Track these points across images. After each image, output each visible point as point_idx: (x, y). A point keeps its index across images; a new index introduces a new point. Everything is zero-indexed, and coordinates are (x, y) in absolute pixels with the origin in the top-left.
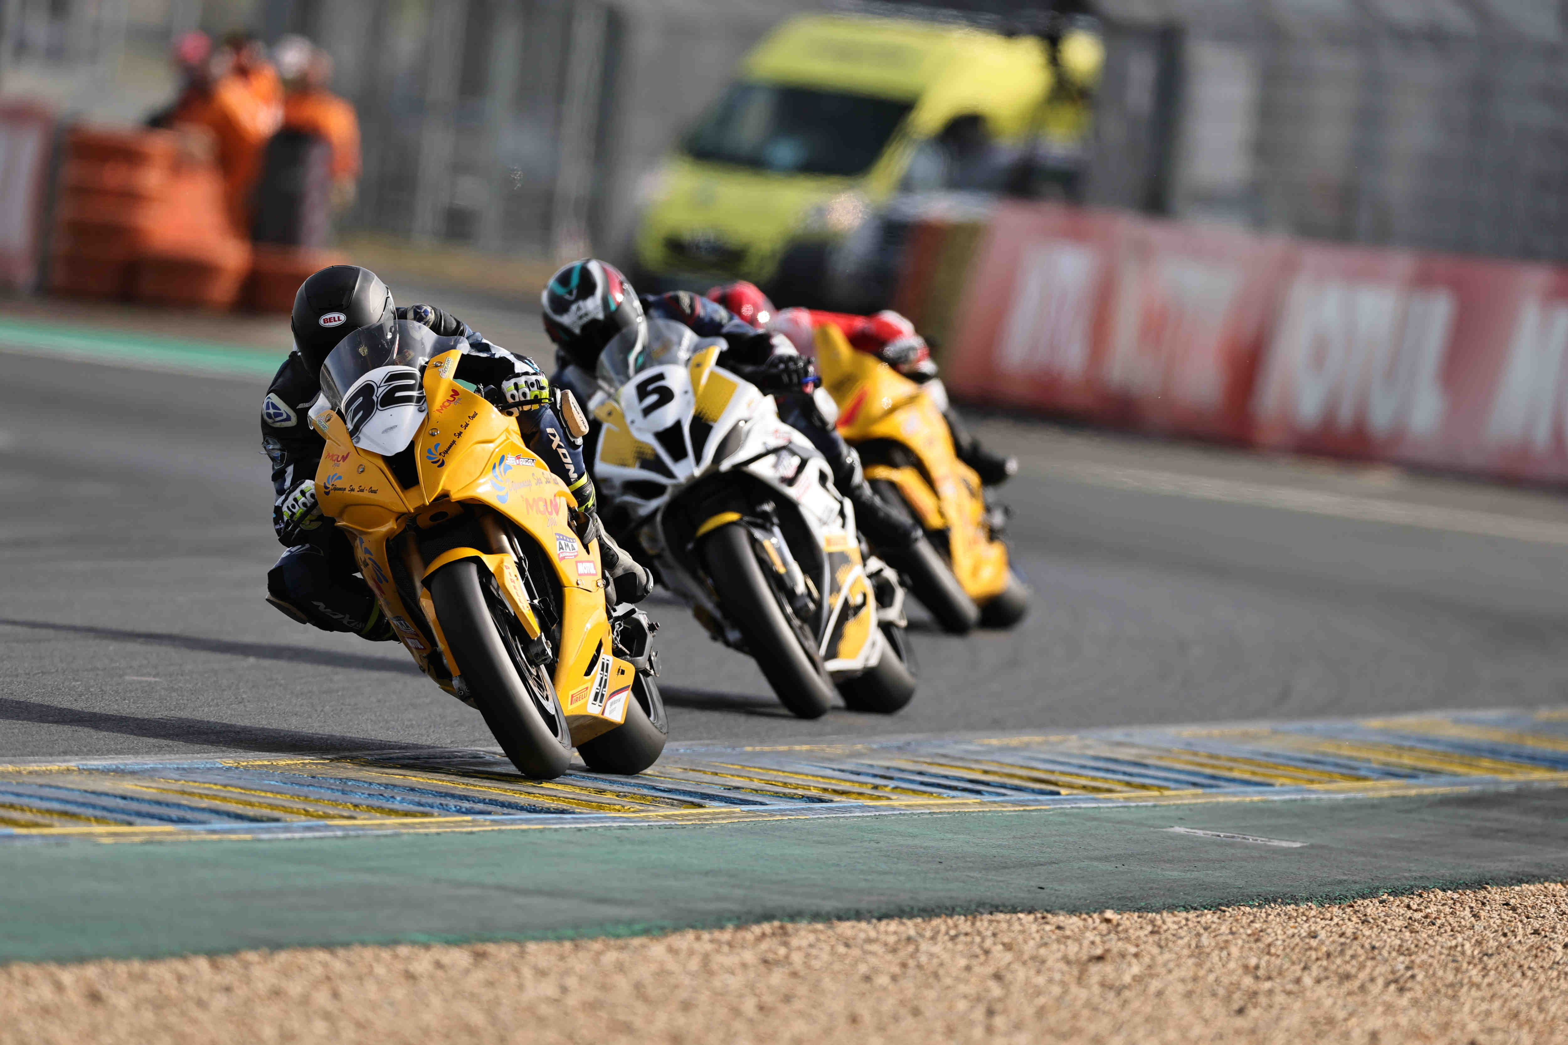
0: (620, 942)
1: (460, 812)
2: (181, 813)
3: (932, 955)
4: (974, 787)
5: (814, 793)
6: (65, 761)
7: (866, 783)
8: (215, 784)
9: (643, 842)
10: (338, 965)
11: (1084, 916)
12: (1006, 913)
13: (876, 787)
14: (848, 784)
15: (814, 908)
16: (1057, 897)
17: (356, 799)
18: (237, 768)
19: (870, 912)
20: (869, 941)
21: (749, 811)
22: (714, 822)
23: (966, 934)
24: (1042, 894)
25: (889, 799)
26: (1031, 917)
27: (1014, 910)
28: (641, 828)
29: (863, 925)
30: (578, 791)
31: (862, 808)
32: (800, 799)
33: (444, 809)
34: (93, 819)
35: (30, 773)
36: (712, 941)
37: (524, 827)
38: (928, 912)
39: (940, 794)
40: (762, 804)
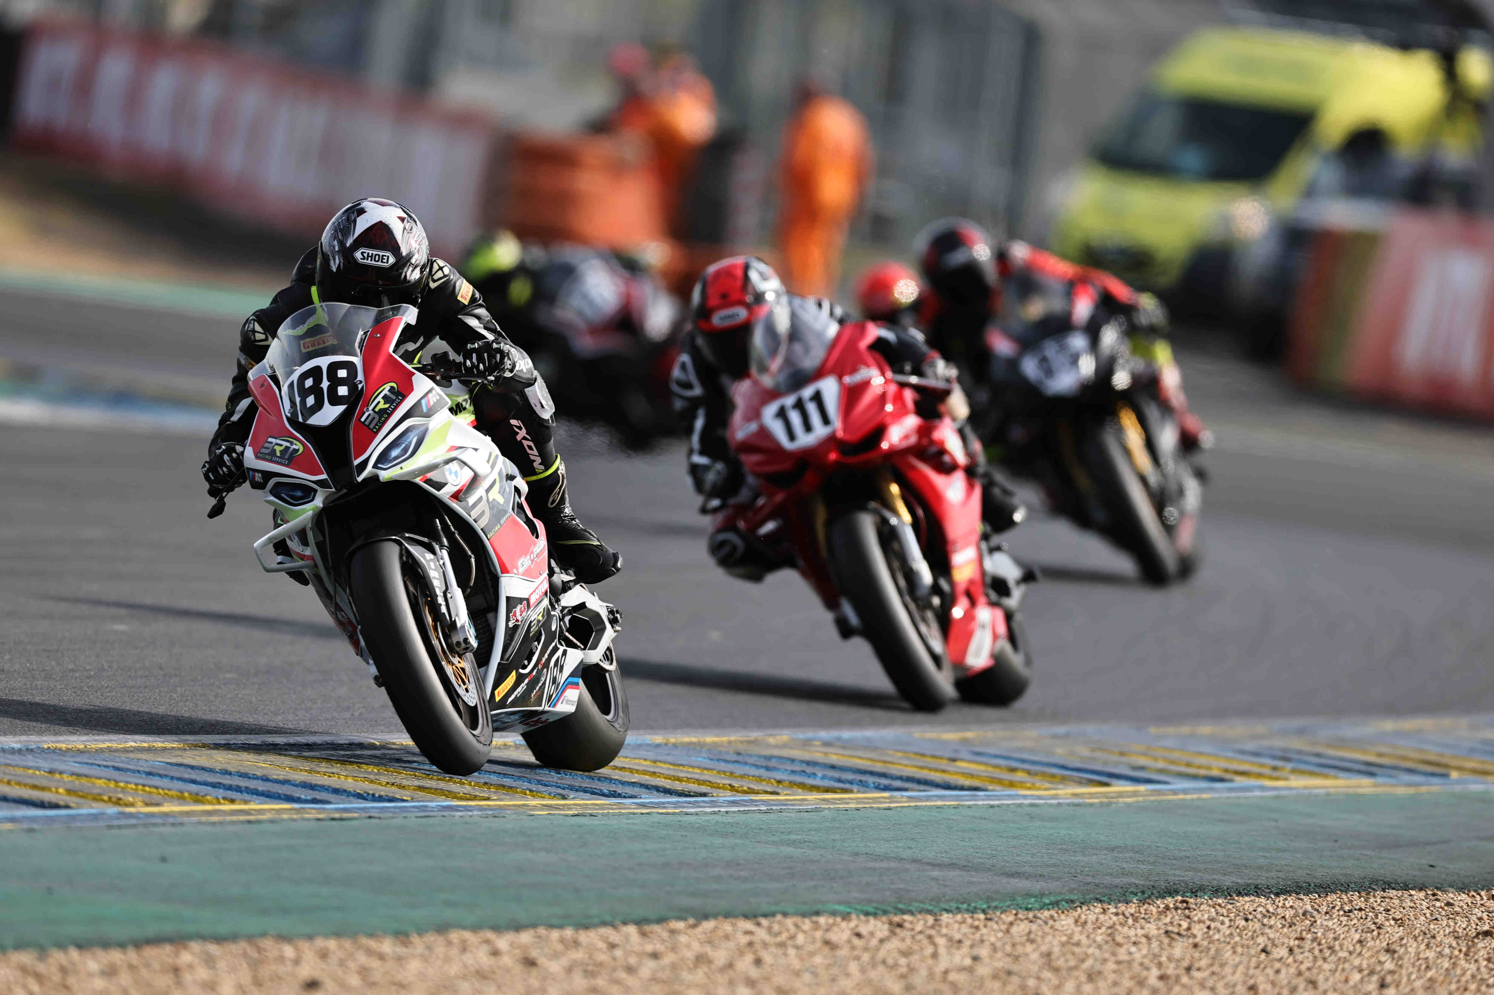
0: (1031, 915)
1: (879, 788)
2: (613, 788)
3: (1328, 929)
4: (1369, 770)
5: (1215, 773)
6: (502, 737)
7: (1265, 765)
8: (645, 760)
9: (1052, 819)
10: (761, 934)
11: (1473, 893)
12: (1397, 890)
13: (1275, 768)
14: (1247, 765)
15: (1215, 883)
16: (1447, 875)
17: (779, 776)
18: (666, 744)
19: (1268, 887)
20: (1268, 914)
21: (1154, 790)
22: (1121, 800)
23: (1360, 909)
24: (1433, 872)
25: (1286, 779)
26: (1422, 894)
27: (1406, 887)
28: (1051, 805)
29: (1263, 900)
30: (993, 769)
31: (1262, 788)
32: (1202, 778)
33: (863, 786)
34: (528, 792)
36: (1117, 914)
37: (939, 803)
38: (1324, 888)
39: (1336, 776)
40: (1166, 783)
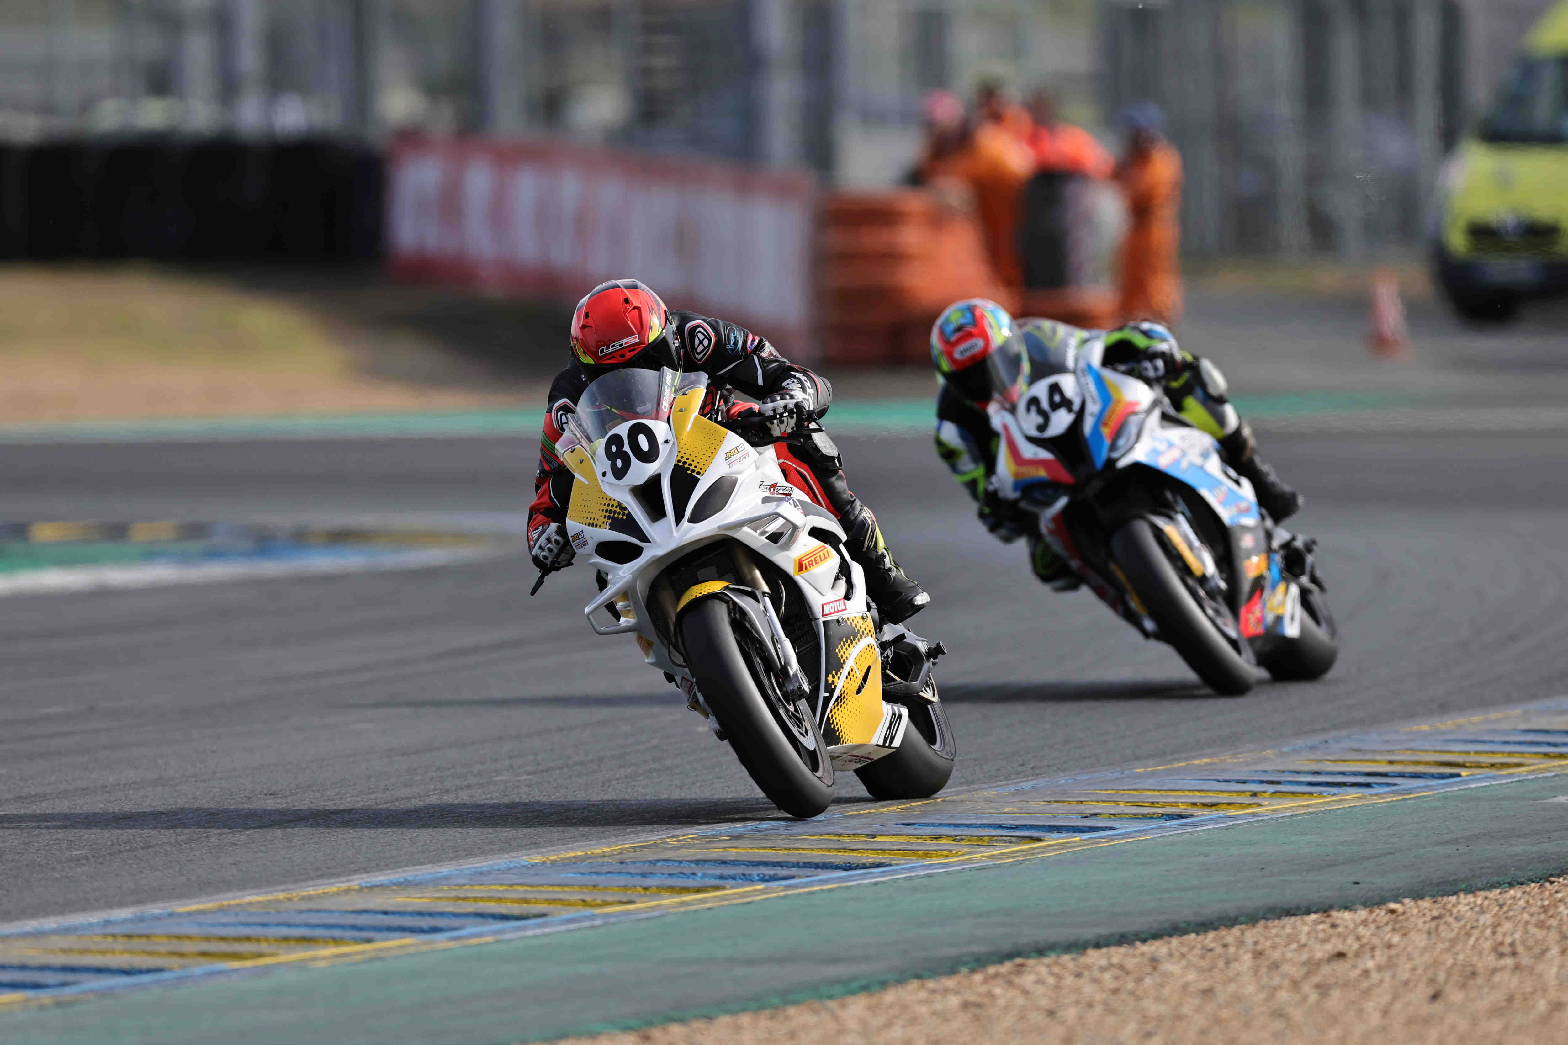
4: (1367, 781)
5: (1178, 809)
7: (1244, 792)
14: (1226, 795)
21: (1088, 839)
30: (913, 840)
32: (1159, 818)
35: (303, 898)
39: (1320, 793)
